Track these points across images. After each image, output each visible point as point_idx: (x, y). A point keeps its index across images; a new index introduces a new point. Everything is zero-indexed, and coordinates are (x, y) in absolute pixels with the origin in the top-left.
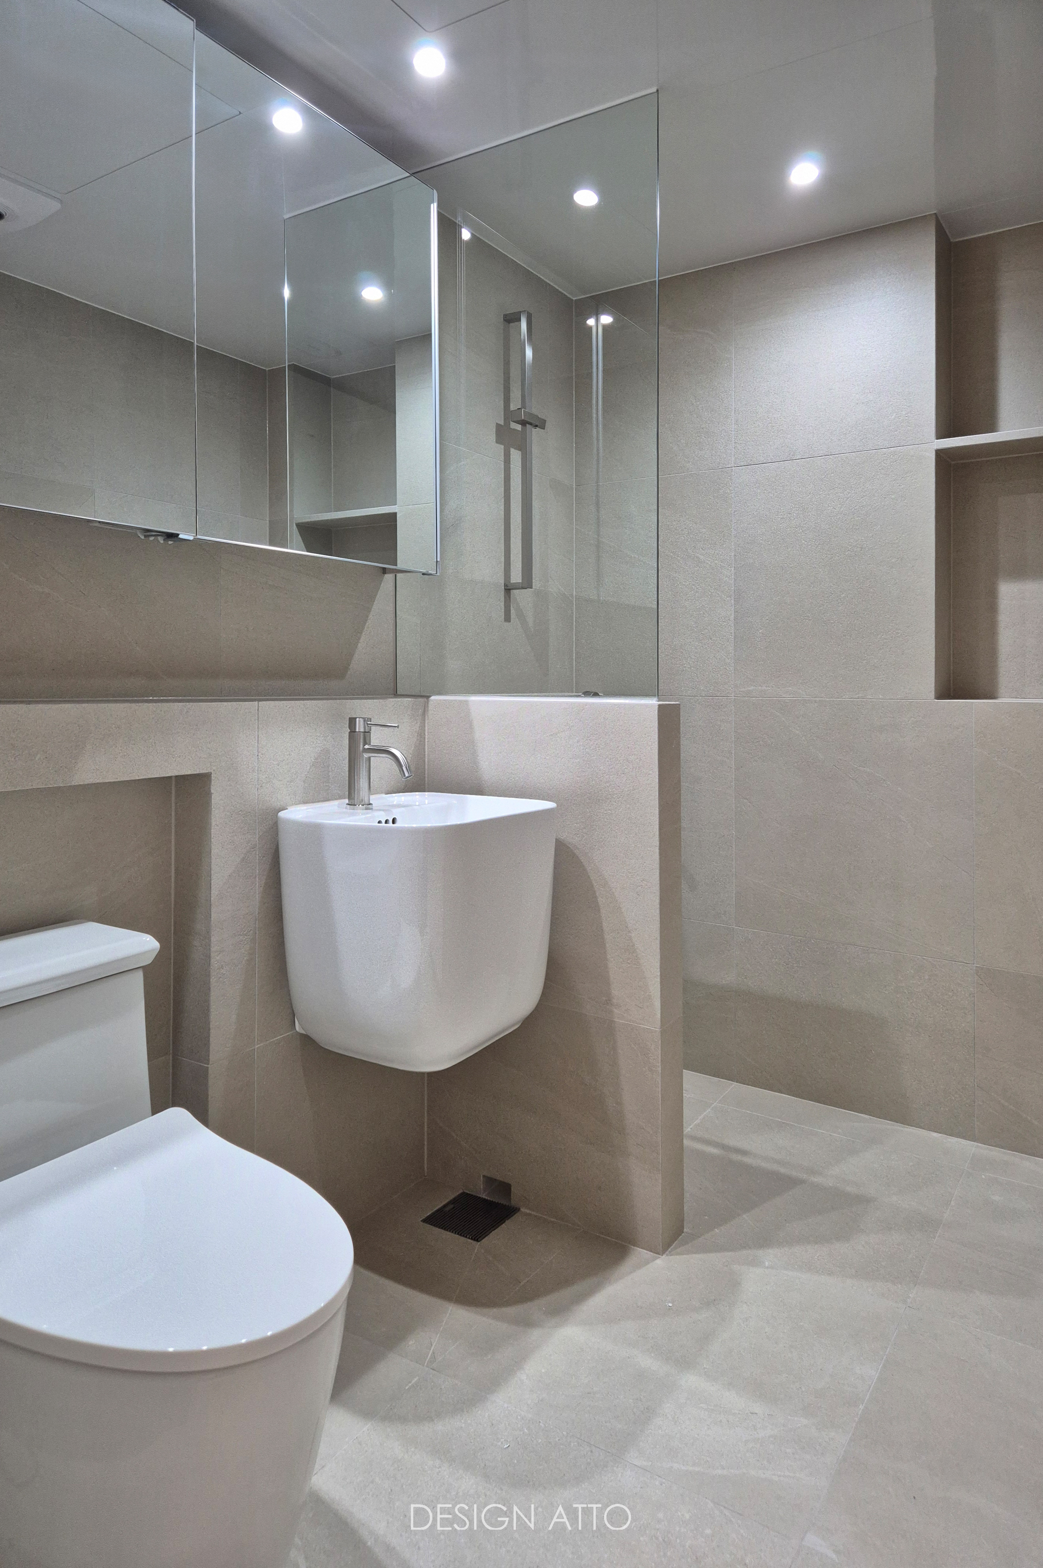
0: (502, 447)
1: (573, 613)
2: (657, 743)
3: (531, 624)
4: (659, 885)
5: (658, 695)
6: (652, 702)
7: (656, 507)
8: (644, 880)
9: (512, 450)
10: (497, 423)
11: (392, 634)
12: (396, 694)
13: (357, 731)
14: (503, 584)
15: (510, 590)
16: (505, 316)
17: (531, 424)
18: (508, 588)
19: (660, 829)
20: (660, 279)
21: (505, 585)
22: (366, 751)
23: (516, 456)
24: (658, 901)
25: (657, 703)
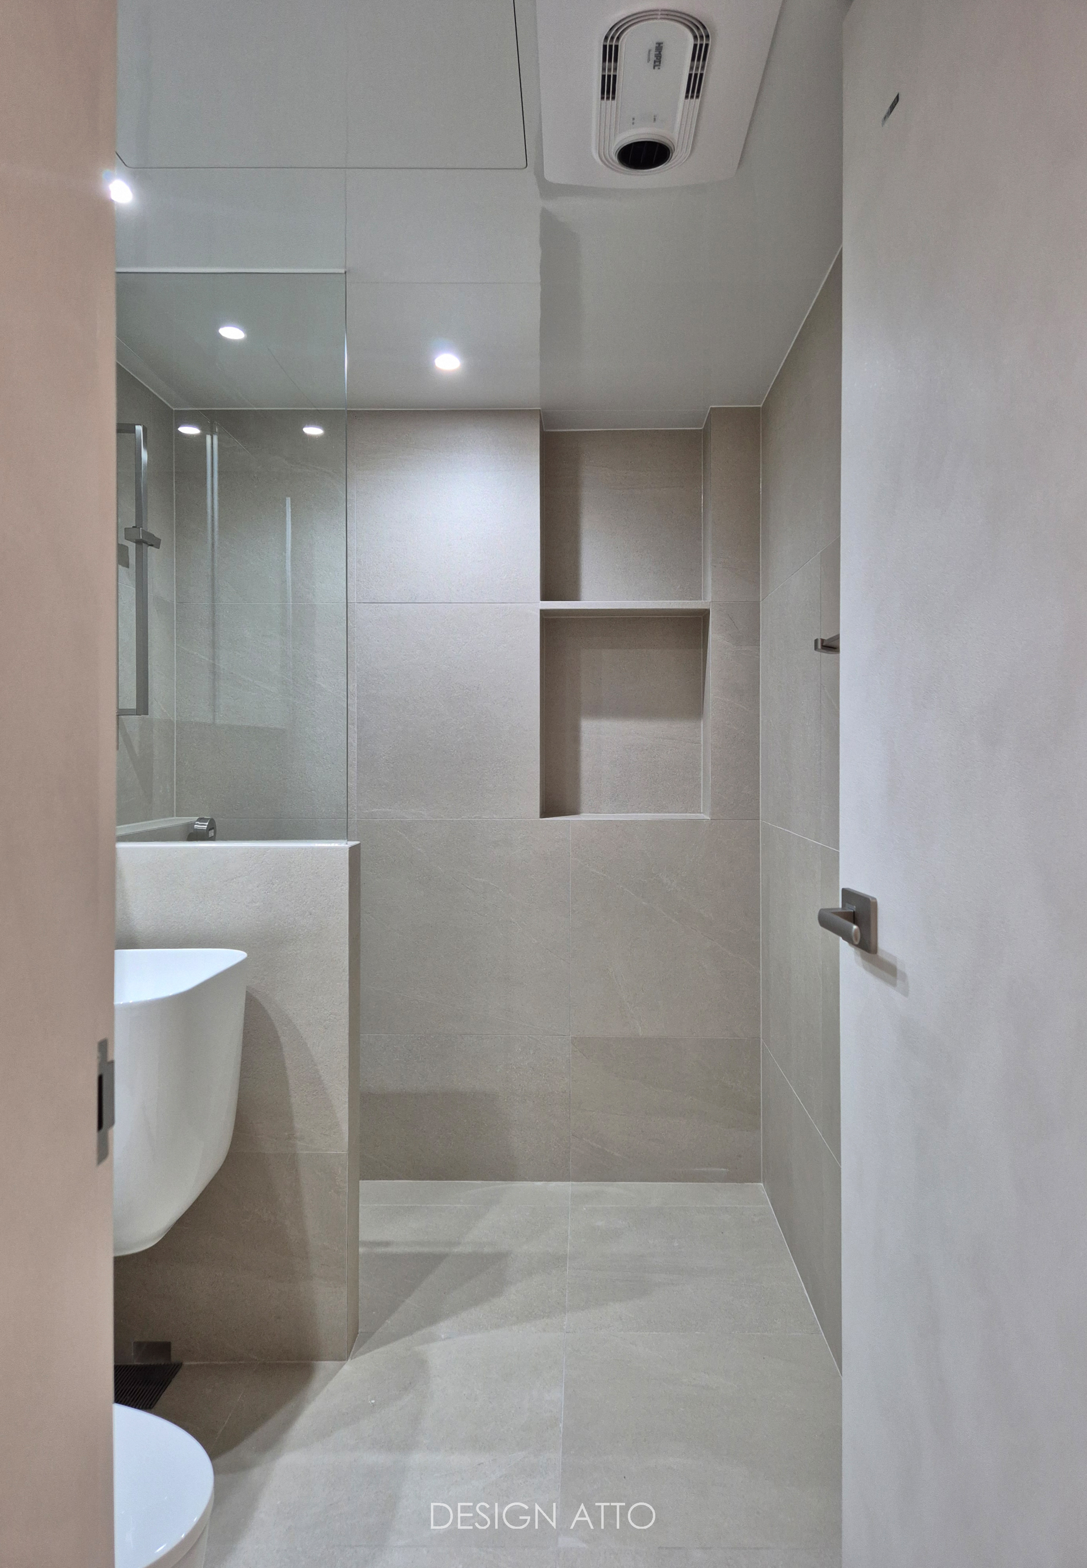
1: (174, 734)
4: (348, 1016)
6: (340, 845)
15: (123, 716)
17: (146, 543)
18: (120, 714)
19: (350, 964)
21: (118, 711)
24: (347, 1031)
25: (347, 845)
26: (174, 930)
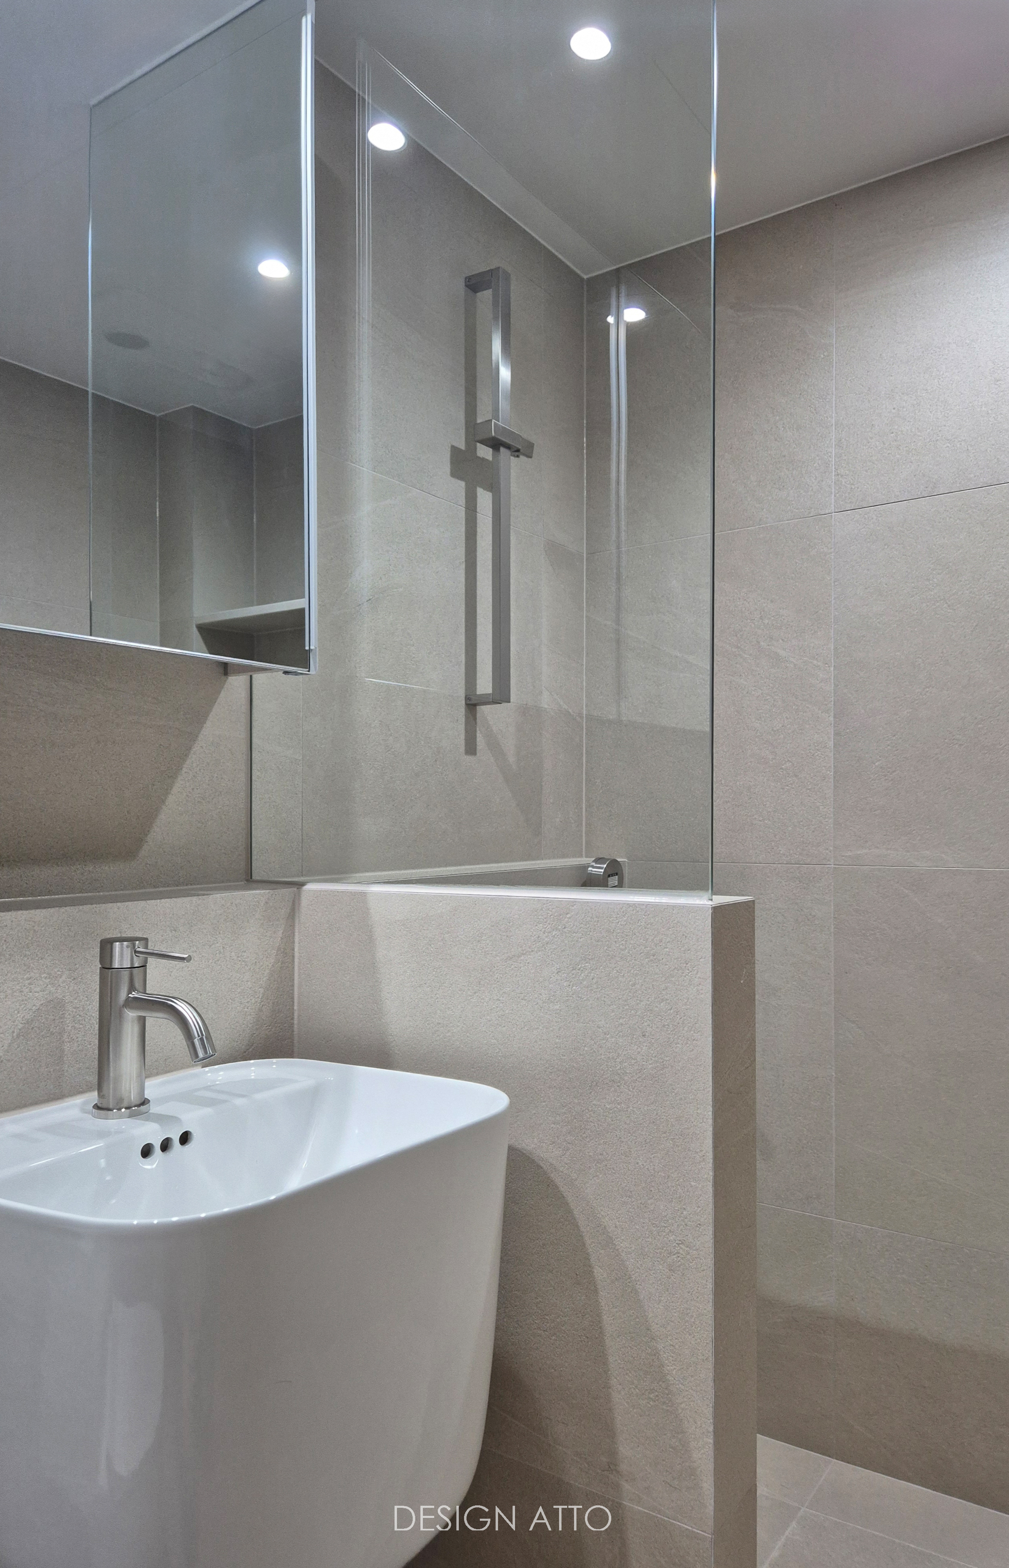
0: (463, 484)
1: (581, 741)
2: (710, 980)
3: (512, 759)
4: (712, 1256)
5: (712, 890)
6: (701, 903)
7: (709, 580)
8: (682, 1243)
9: (480, 491)
10: (453, 447)
11: (242, 777)
12: (249, 879)
13: (116, 965)
14: (463, 696)
15: (475, 705)
16: (468, 280)
17: (508, 447)
18: (470, 702)
19: (715, 1147)
20: (717, 234)
21: (467, 698)
22: (132, 1003)
23: (484, 499)
24: (710, 1286)
25: (710, 903)
26: (438, 1038)
